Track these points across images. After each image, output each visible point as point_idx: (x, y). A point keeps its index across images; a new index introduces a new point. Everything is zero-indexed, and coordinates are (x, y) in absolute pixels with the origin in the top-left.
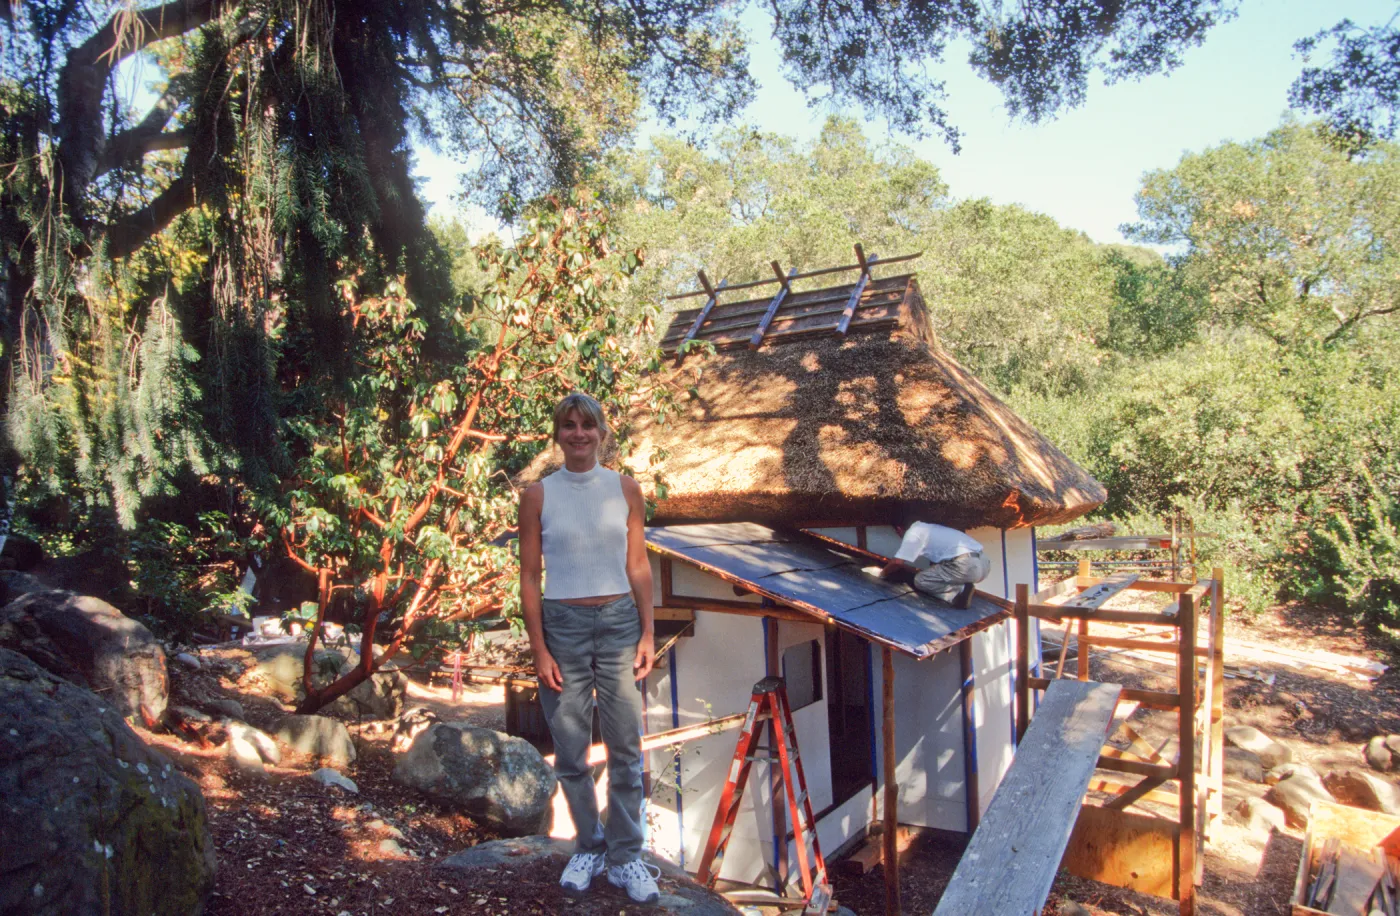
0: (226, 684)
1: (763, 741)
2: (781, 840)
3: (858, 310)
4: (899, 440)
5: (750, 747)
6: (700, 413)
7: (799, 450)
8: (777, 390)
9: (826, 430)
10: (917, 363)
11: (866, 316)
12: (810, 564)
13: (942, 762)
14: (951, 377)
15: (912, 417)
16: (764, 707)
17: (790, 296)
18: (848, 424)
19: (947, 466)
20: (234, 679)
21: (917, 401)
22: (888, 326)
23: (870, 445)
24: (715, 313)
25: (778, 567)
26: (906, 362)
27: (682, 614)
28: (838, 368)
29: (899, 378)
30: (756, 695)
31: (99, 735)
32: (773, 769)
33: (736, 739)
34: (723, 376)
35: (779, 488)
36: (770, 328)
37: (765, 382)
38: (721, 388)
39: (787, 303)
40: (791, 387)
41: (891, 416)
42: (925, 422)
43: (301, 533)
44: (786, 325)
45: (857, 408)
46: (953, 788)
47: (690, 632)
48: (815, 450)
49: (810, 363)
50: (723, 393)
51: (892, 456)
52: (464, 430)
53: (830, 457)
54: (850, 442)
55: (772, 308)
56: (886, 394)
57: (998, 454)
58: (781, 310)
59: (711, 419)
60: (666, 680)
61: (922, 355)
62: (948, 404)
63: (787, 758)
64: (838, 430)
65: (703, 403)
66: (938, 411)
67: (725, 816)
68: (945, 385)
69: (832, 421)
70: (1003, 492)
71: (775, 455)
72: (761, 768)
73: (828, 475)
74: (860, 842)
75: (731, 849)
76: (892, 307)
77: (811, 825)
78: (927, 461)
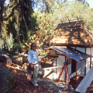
0: (16, 59)
1: (64, 68)
2: (66, 77)
3: (77, 24)
4: (80, 39)
5: (63, 68)
6: (60, 35)
7: (70, 39)
8: (68, 33)
9: (72, 37)
10: (82, 30)
11: (78, 25)
12: (70, 51)
13: (83, 70)
14: (86, 32)
15: (81, 36)
16: (64, 65)
17: (70, 22)
18: (75, 37)
19: (84, 42)
20: (17, 59)
21: (82, 35)
22: (80, 26)
23: (77, 39)
24: (62, 24)
25: (66, 52)
26: (81, 30)
27: (57, 55)
28: (74, 31)
29: (80, 32)
30: (64, 64)
31: (7, 72)
32: (65, 71)
33: (62, 68)
34: (63, 31)
35: (67, 43)
36: (68, 26)
37: (67, 32)
38: (62, 32)
39: (70, 23)
40: (69, 32)
41: (79, 36)
42: (83, 37)
43: (22, 47)
44: (69, 26)
45: (76, 35)
46: (83, 73)
47: (58, 57)
48: (71, 39)
49: (71, 30)
50: (62, 33)
51: (79, 40)
52: (37, 39)
53: (73, 40)
54: (75, 39)
55: (68, 24)
56: (79, 34)
57: (90, 40)
58: (69, 24)
59: (61, 35)
60: (55, 62)
61: (83, 30)
62: (85, 35)
63: (67, 70)
64: (74, 37)
65: (61, 34)
66: (84, 36)
67: (61, 74)
68: (85, 33)
69: (73, 36)
70: (90, 45)
71: (67, 40)
72: (64, 70)
73: (72, 42)
74: (74, 77)
75: (61, 77)
76: (80, 24)
77: (69, 76)
78: (82, 41)
